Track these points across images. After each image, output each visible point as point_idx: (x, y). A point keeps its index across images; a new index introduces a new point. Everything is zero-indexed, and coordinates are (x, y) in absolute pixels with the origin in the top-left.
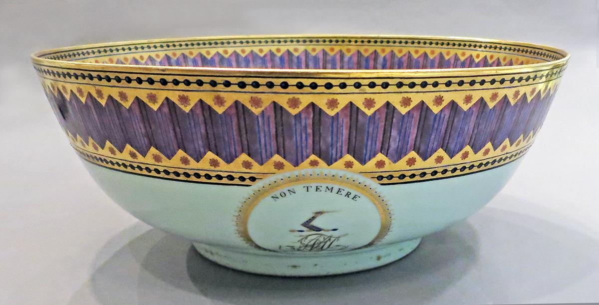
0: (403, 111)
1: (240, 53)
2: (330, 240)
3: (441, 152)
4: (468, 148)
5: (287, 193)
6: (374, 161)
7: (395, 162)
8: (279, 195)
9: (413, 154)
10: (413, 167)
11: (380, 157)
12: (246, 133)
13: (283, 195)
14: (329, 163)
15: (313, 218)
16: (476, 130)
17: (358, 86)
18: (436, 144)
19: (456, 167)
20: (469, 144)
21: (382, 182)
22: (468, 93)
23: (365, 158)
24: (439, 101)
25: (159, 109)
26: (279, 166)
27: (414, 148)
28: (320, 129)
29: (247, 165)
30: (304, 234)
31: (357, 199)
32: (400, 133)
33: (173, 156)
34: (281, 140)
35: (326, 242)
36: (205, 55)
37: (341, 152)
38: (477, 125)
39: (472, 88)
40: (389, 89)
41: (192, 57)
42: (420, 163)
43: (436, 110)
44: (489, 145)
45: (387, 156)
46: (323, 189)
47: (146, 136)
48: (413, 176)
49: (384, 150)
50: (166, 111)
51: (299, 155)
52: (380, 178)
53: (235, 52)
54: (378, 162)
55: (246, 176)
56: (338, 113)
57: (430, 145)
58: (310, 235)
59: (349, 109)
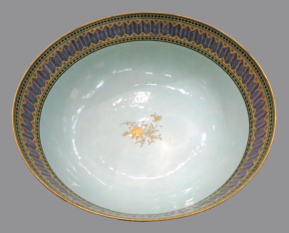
1: (109, 26)
36: (91, 32)
41: (85, 36)
53: (106, 26)
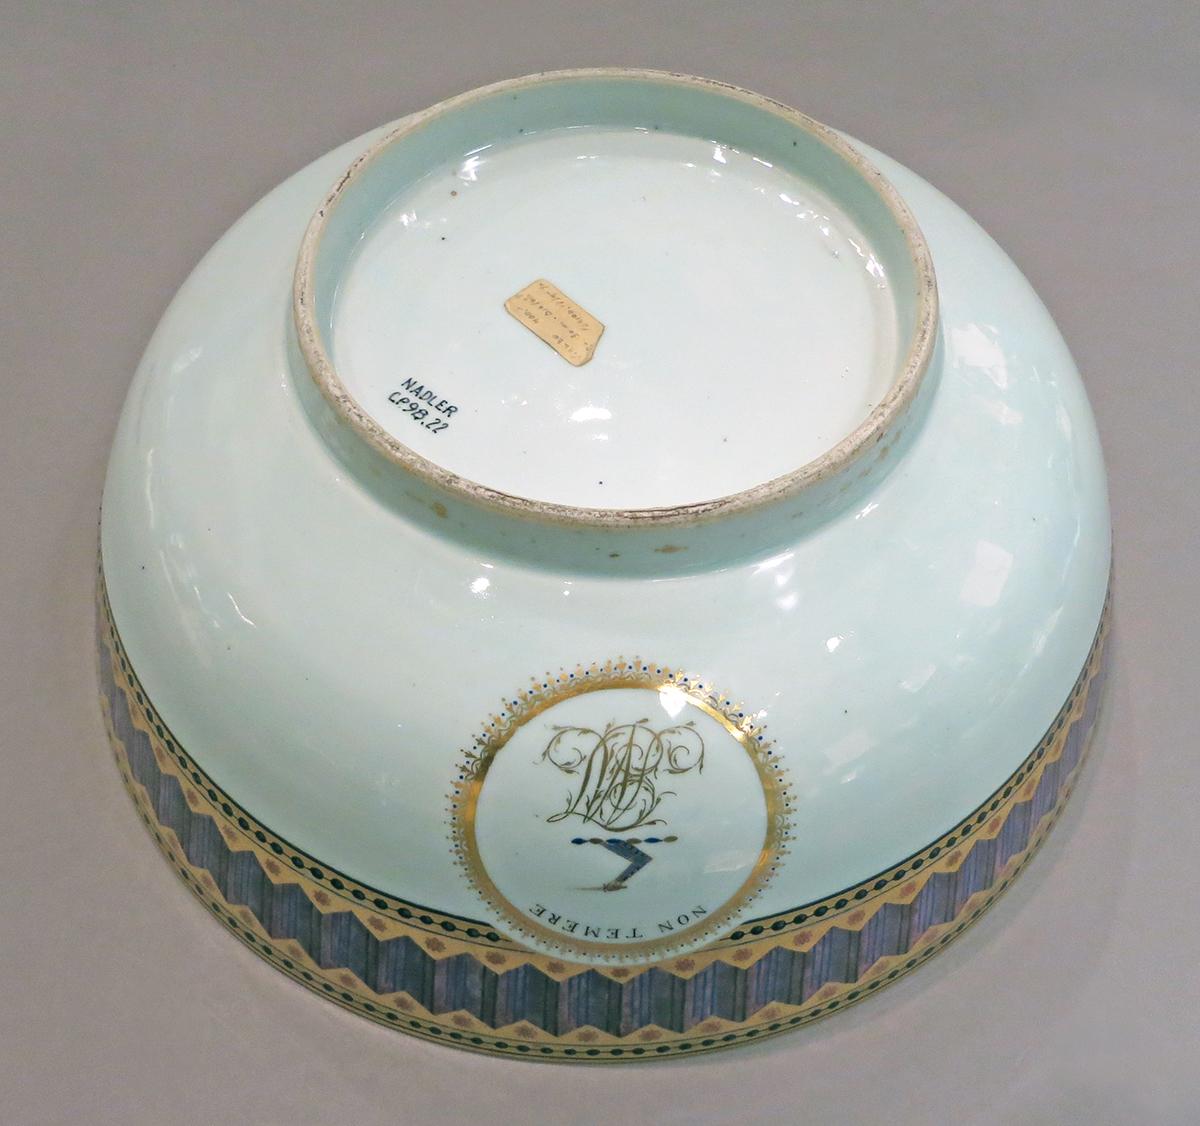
0: (463, 1013)
2: (588, 806)
5: (674, 923)
6: (509, 966)
7: (467, 955)
8: (692, 917)
9: (435, 955)
10: (429, 935)
11: (498, 969)
12: (734, 993)
13: (683, 920)
14: (592, 973)
15: (626, 877)
21: (489, 929)
23: (525, 973)
26: (684, 964)
27: (433, 963)
29: (742, 955)
30: (644, 831)
31: (535, 909)
32: (466, 989)
33: (877, 913)
34: (677, 996)
37: (570, 985)
45: (485, 968)
46: (604, 934)
48: (426, 920)
52: (492, 937)
54: (502, 963)
55: (749, 937)
56: (578, 1027)
58: (633, 826)
59: (559, 1030)
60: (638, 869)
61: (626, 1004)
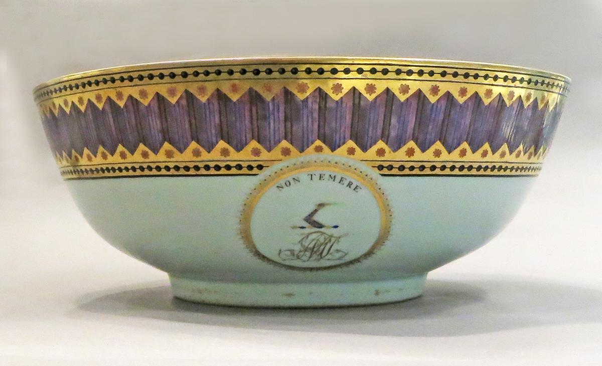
0: (402, 98)
2: (330, 240)
3: (438, 145)
4: (465, 145)
5: (292, 182)
6: (374, 149)
7: (395, 151)
8: (284, 185)
9: (411, 144)
10: (412, 158)
11: (381, 144)
12: (257, 119)
13: (288, 184)
14: (333, 149)
15: (316, 211)
16: (473, 126)
17: (360, 71)
18: (433, 135)
19: (454, 164)
20: (466, 141)
21: (382, 172)
22: (463, 85)
23: (367, 145)
24: (435, 90)
25: (178, 102)
26: (286, 152)
27: (413, 137)
28: (325, 113)
29: (256, 152)
30: (307, 231)
31: (359, 190)
32: (399, 121)
33: (185, 149)
34: (289, 125)
35: (326, 244)
37: (344, 138)
38: (473, 122)
39: (466, 80)
40: (389, 75)
42: (418, 155)
43: (433, 99)
44: (486, 146)
45: (387, 144)
46: (327, 176)
47: (161, 132)
48: (412, 168)
49: (385, 137)
50: (183, 103)
51: (305, 139)
52: (381, 168)
54: (378, 149)
55: (254, 164)
56: (342, 98)
57: (428, 136)
58: (311, 233)
59: (352, 94)
60: (309, 215)
61: (316, 122)
